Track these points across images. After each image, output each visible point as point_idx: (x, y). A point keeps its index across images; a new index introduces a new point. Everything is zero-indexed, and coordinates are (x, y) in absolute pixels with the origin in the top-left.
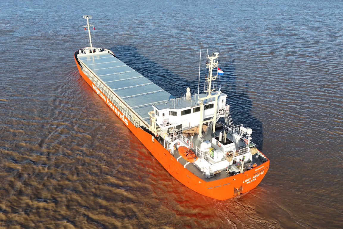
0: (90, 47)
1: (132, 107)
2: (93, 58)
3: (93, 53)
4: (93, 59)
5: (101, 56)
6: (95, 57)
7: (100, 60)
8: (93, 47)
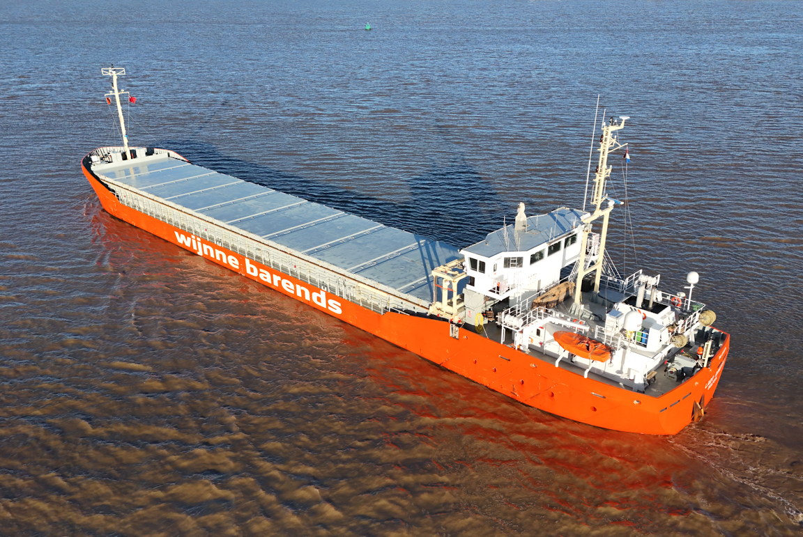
0: (122, 145)
1: (348, 270)
2: (132, 172)
3: (130, 161)
4: (133, 175)
5: (151, 166)
6: (136, 169)
7: (151, 176)
8: (129, 145)
